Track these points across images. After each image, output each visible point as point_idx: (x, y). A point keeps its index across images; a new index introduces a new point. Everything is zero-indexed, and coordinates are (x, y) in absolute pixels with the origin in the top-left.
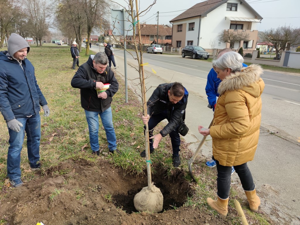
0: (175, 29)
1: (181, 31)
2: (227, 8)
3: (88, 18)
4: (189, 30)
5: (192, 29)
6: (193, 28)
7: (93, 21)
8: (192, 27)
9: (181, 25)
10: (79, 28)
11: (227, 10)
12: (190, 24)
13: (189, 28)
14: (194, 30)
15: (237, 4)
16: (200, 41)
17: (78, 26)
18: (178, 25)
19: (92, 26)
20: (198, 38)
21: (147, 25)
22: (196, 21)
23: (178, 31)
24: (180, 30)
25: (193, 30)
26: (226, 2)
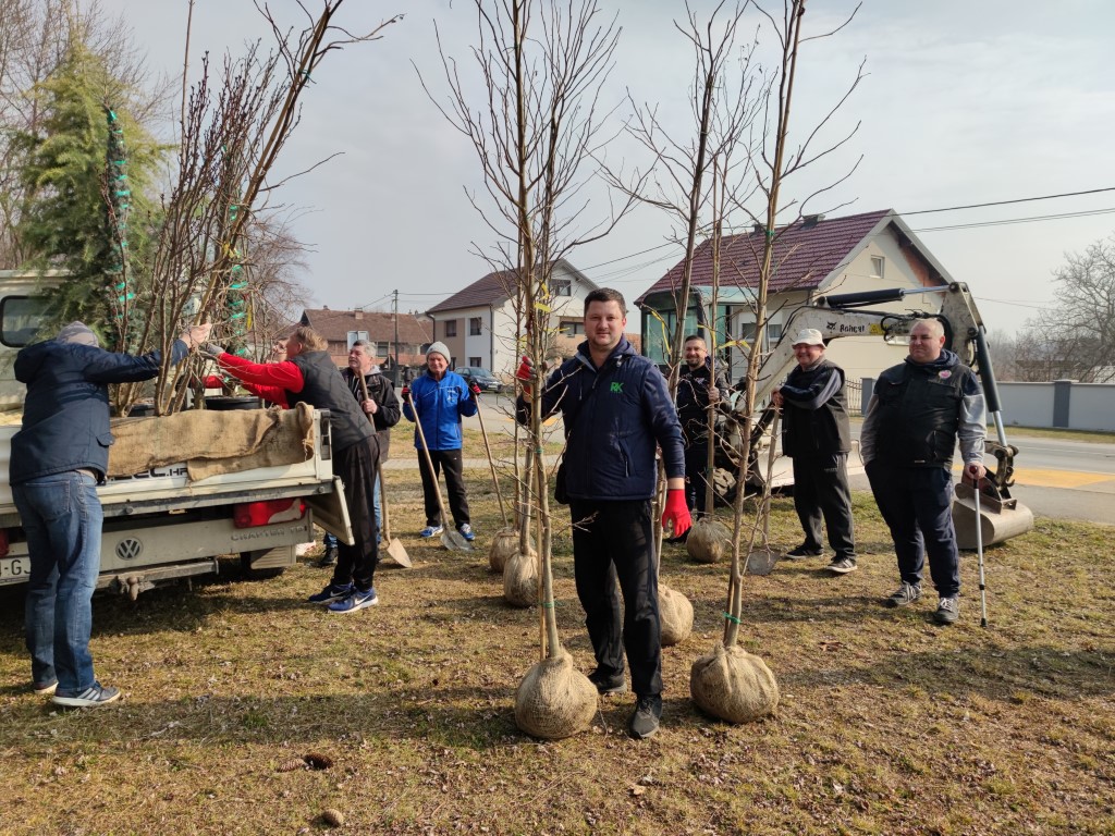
0: (441, 330)
1: (454, 335)
4: (472, 334)
5: (476, 332)
6: (479, 330)
8: (476, 327)
9: (454, 322)
12: (471, 321)
13: (471, 330)
14: (480, 334)
15: (569, 282)
18: (447, 322)
20: (491, 353)
21: (365, 315)
22: (483, 314)
23: (448, 335)
24: (451, 332)
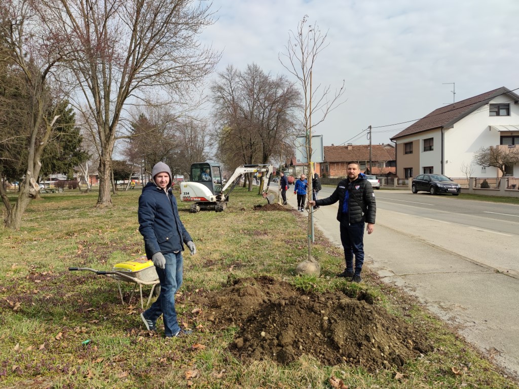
0: (401, 150)
1: (411, 152)
2: (490, 112)
3: (264, 144)
4: (425, 150)
5: (429, 149)
6: (431, 147)
7: (271, 147)
8: (429, 145)
9: (411, 143)
10: (251, 158)
11: (490, 116)
12: (425, 141)
13: (425, 148)
14: (433, 150)
15: (508, 105)
16: (446, 166)
17: (249, 155)
18: (406, 144)
19: (269, 154)
20: (442, 162)
21: (353, 147)
22: (436, 136)
23: (406, 153)
24: (408, 150)
25: (431, 149)
26: (487, 104)
